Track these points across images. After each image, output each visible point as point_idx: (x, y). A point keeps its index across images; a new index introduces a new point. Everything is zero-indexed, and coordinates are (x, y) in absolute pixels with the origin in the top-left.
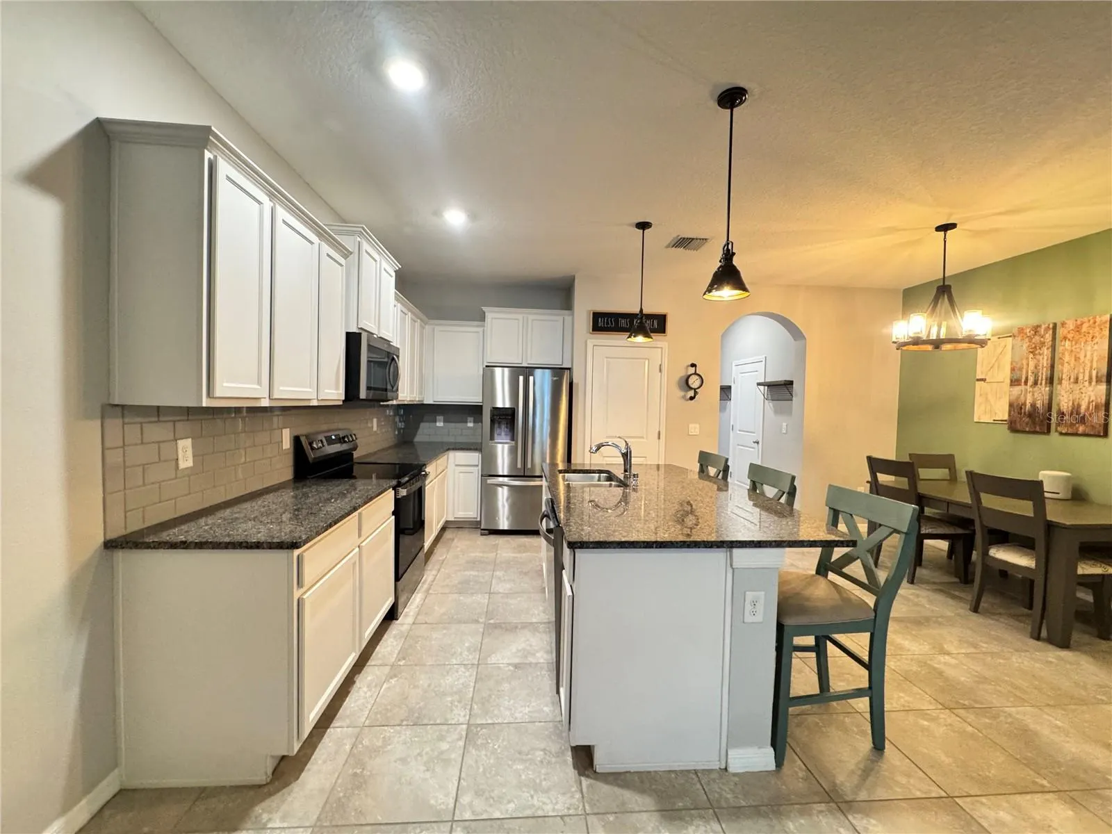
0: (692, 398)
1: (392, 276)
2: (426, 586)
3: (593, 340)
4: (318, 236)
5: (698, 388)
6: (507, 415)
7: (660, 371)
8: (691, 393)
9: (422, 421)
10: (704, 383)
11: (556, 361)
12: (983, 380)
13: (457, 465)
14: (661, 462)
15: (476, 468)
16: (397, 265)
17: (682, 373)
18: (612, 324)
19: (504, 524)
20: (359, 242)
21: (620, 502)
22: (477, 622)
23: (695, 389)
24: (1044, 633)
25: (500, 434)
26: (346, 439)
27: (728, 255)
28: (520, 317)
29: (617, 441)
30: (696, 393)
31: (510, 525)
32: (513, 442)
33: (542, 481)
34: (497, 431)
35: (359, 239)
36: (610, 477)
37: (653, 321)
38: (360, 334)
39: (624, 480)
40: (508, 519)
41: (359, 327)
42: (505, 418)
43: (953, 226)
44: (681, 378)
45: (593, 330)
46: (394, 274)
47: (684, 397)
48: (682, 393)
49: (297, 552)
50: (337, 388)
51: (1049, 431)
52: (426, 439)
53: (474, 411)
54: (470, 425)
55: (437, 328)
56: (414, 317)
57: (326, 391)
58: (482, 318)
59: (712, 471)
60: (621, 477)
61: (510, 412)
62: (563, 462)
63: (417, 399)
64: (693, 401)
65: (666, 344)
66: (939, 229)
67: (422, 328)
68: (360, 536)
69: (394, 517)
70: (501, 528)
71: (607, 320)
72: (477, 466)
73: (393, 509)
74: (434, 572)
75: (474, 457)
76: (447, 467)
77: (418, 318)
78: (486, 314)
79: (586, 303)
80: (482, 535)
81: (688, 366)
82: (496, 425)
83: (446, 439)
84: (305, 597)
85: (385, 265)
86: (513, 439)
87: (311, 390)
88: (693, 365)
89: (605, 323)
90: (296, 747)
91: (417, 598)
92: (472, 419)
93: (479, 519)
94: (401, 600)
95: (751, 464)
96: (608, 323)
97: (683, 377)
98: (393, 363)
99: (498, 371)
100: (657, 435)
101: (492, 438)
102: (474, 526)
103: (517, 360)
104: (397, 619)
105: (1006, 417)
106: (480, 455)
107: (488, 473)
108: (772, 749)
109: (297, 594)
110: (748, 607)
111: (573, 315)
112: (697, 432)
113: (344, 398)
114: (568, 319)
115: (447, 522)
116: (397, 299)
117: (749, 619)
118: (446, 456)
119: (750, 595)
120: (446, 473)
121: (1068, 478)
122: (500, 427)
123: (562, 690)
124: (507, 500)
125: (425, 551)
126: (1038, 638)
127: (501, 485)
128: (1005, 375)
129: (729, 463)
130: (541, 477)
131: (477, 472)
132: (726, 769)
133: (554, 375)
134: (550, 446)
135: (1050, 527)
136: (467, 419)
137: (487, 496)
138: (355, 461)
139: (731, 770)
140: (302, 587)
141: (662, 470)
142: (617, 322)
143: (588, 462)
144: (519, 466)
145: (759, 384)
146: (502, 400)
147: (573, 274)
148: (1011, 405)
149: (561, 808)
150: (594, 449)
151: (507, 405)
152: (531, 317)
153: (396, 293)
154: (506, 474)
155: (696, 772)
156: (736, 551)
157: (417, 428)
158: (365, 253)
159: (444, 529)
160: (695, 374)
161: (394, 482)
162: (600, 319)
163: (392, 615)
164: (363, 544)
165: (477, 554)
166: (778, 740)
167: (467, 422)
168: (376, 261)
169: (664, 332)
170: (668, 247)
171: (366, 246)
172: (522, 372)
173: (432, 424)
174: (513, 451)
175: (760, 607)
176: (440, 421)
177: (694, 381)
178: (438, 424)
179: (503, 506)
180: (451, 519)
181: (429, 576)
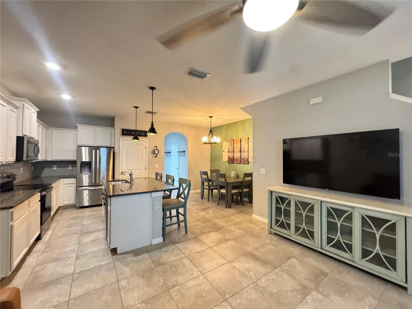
0: (156, 157)
1: (35, 114)
2: (53, 228)
3: (122, 138)
4: (7, 104)
5: (158, 153)
6: (88, 164)
7: (146, 148)
8: (156, 155)
9: (46, 168)
10: (159, 152)
11: (108, 144)
12: (224, 151)
13: (64, 184)
14: (147, 176)
15: (74, 185)
16: (37, 109)
17: (153, 149)
18: (129, 133)
19: (86, 203)
20: (23, 104)
21: (129, 189)
22: (77, 233)
23: (157, 154)
24: (227, 207)
25: (84, 171)
26: (11, 176)
27: (152, 125)
28: (93, 129)
29: (128, 171)
30: (157, 155)
31: (89, 204)
32: (91, 174)
33: (102, 186)
34: (83, 170)
35: (23, 103)
36: (126, 182)
37: (143, 133)
38: (23, 137)
39: (130, 182)
40: (88, 202)
41: (23, 134)
42: (87, 165)
43: (212, 117)
44: (152, 151)
45: (122, 135)
46: (36, 113)
47: (153, 156)
48: (153, 155)
49: (11, 210)
50: (13, 157)
51: (233, 163)
52: (48, 175)
53: (73, 163)
54: (70, 168)
55: (54, 131)
56: (43, 127)
57: (9, 158)
58: (76, 128)
59: (159, 178)
60: (129, 181)
61: (89, 163)
62: (111, 179)
63: (44, 159)
64: (157, 157)
65: (148, 140)
66: (210, 117)
67: (46, 130)
68: (29, 207)
69: (40, 202)
70: (85, 205)
71: (127, 132)
72: (74, 184)
73: (40, 199)
74: (56, 224)
75: (73, 180)
76: (59, 185)
77: (45, 127)
78: (78, 127)
79: (119, 126)
80: (77, 209)
81: (155, 147)
82: (83, 168)
83: (58, 174)
84: (14, 224)
85: (33, 110)
86: (90, 172)
87: (3, 158)
88: (156, 147)
89: (126, 132)
90: (10, 273)
91: (49, 232)
92: (71, 166)
93: (75, 204)
94: (43, 233)
95: (166, 175)
96: (127, 133)
97: (153, 150)
98: (36, 147)
99: (83, 148)
100: (145, 169)
101: (81, 172)
102: (73, 207)
103: (92, 144)
104: (41, 240)
105: (228, 160)
106: (76, 179)
107: (79, 185)
108: (162, 238)
109: (11, 224)
110: (156, 206)
111: (114, 129)
112: (158, 167)
113: (15, 160)
114: (113, 130)
115: (59, 207)
116: (37, 122)
117: (156, 208)
118: (59, 181)
119: (156, 203)
120: (59, 188)
121: (236, 173)
122: (84, 168)
123: (108, 238)
124: (88, 195)
125: (51, 216)
126: (226, 207)
127: (85, 190)
128: (227, 151)
129: (162, 175)
130: (102, 185)
131: (74, 186)
132: (152, 245)
133: (107, 150)
134: (106, 174)
135: (227, 183)
136: (68, 166)
137: (79, 194)
138: (14, 185)
139: (152, 244)
140: (13, 221)
141: (147, 178)
142: (131, 132)
143: (121, 178)
144: (93, 182)
145: (177, 152)
146: (85, 158)
147: (114, 116)
148: (228, 157)
149: (107, 262)
150: (120, 173)
151: (88, 160)
152: (98, 129)
153: (37, 120)
154: (87, 185)
155: (144, 247)
156: (152, 193)
157: (43, 170)
158: (25, 107)
159: (58, 210)
160: (157, 149)
161: (40, 190)
162: (125, 132)
163: (39, 238)
164: (30, 210)
165: (75, 215)
166: (164, 235)
167: (52, 167)
168: (29, 109)
169: (147, 136)
170: (145, 113)
171: (26, 105)
172: (94, 149)
173: (51, 169)
174: (90, 177)
175: (158, 206)
176: (55, 167)
177: (156, 152)
178: (54, 169)
179: (86, 197)
180: (62, 205)
181: (53, 225)
